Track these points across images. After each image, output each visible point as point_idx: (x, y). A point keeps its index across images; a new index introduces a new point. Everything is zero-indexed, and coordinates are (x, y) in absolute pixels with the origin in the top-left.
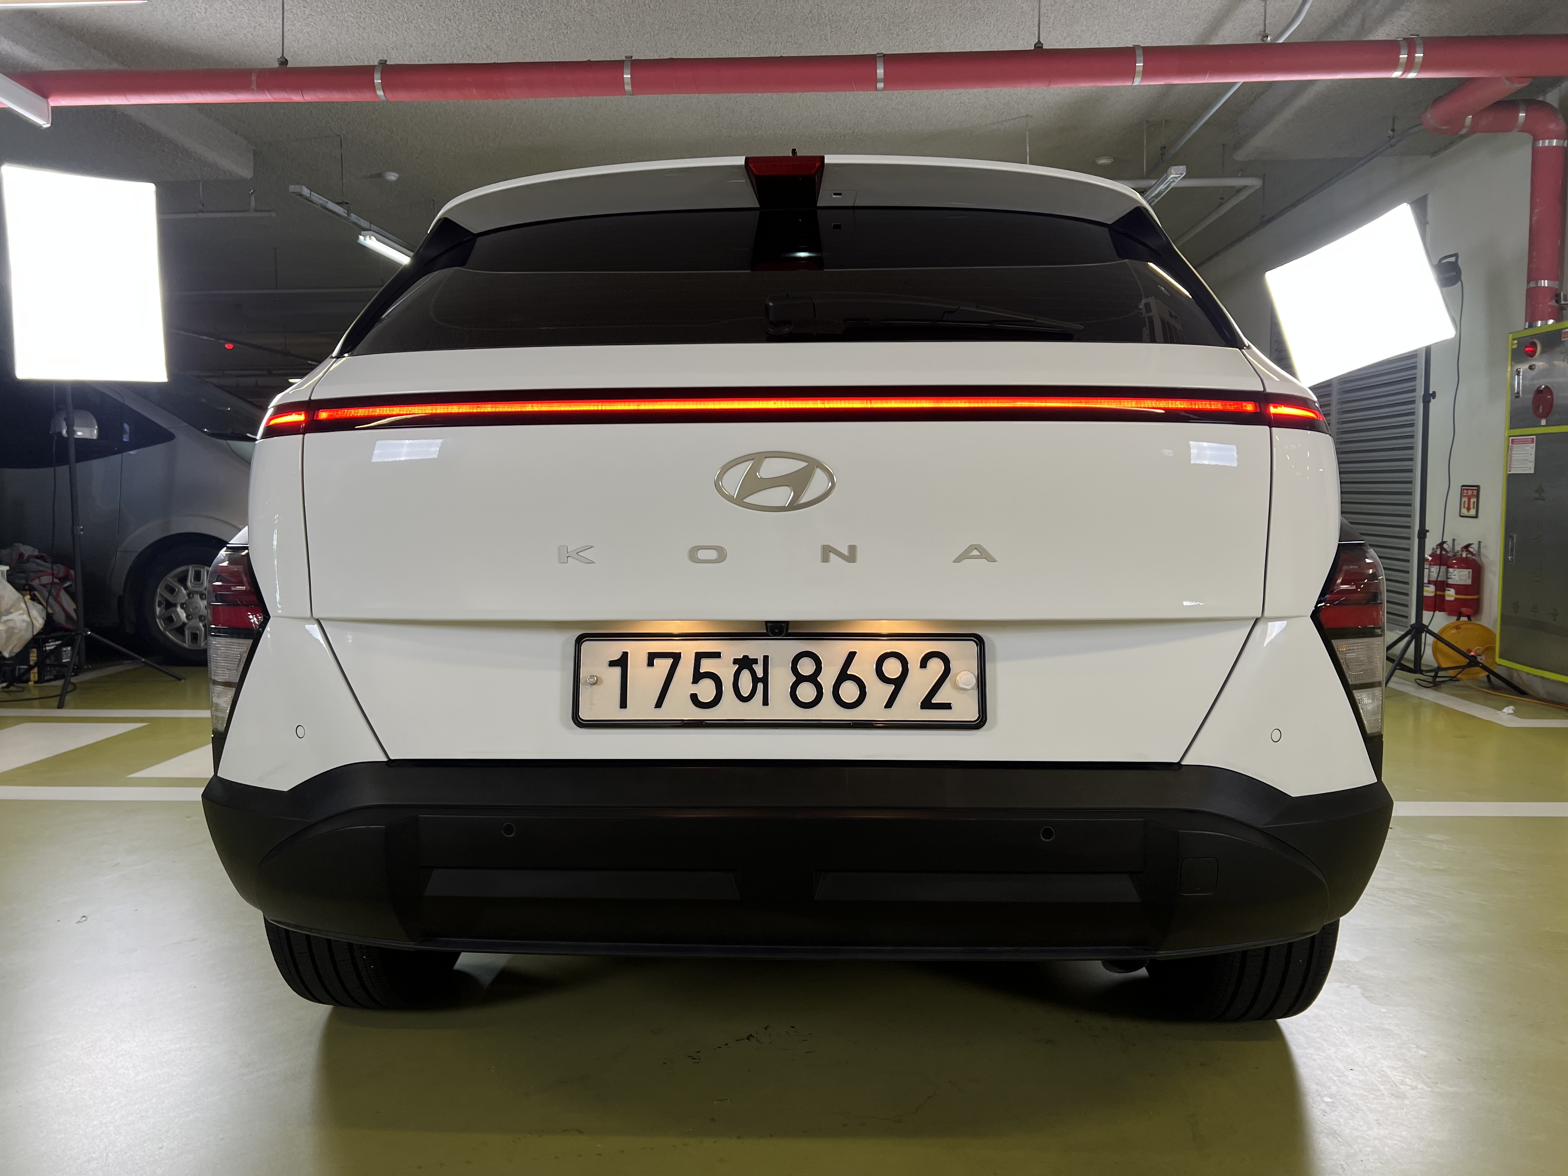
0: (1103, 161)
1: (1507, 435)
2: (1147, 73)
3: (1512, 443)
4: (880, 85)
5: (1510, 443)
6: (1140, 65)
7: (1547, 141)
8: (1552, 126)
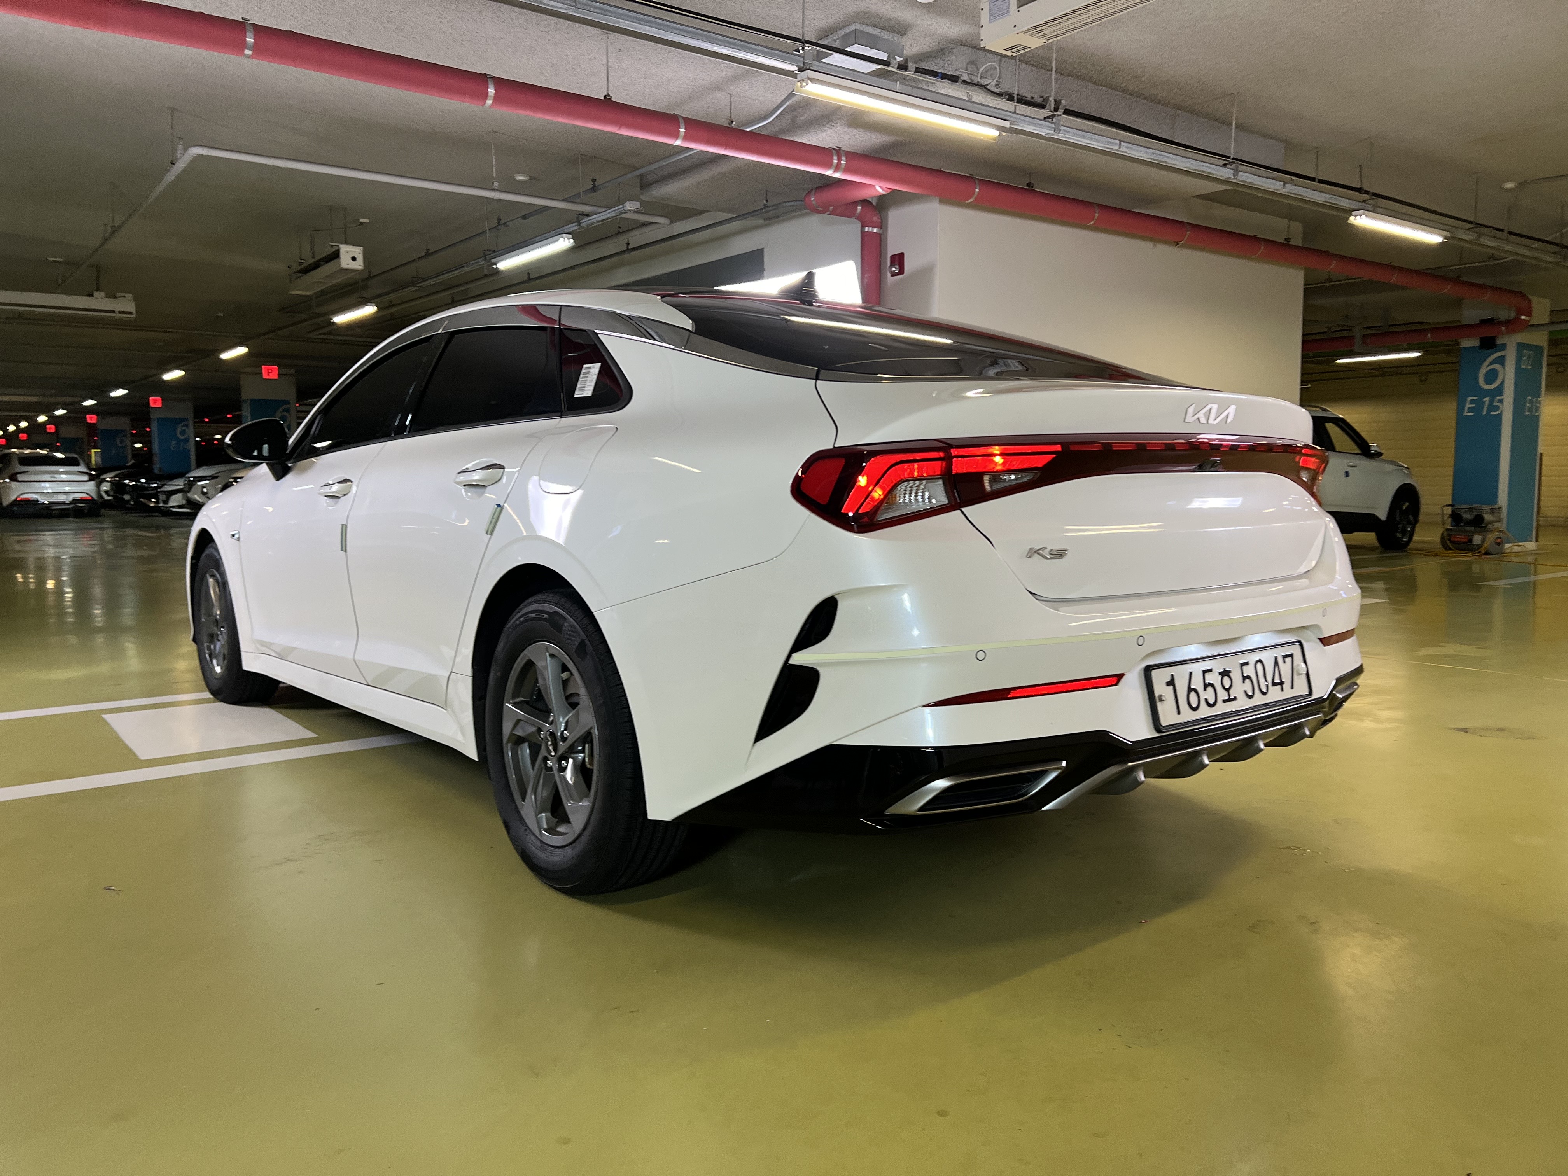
0: (521, 178)
2: (686, 138)
6: (682, 130)
7: (871, 228)
8: (875, 219)
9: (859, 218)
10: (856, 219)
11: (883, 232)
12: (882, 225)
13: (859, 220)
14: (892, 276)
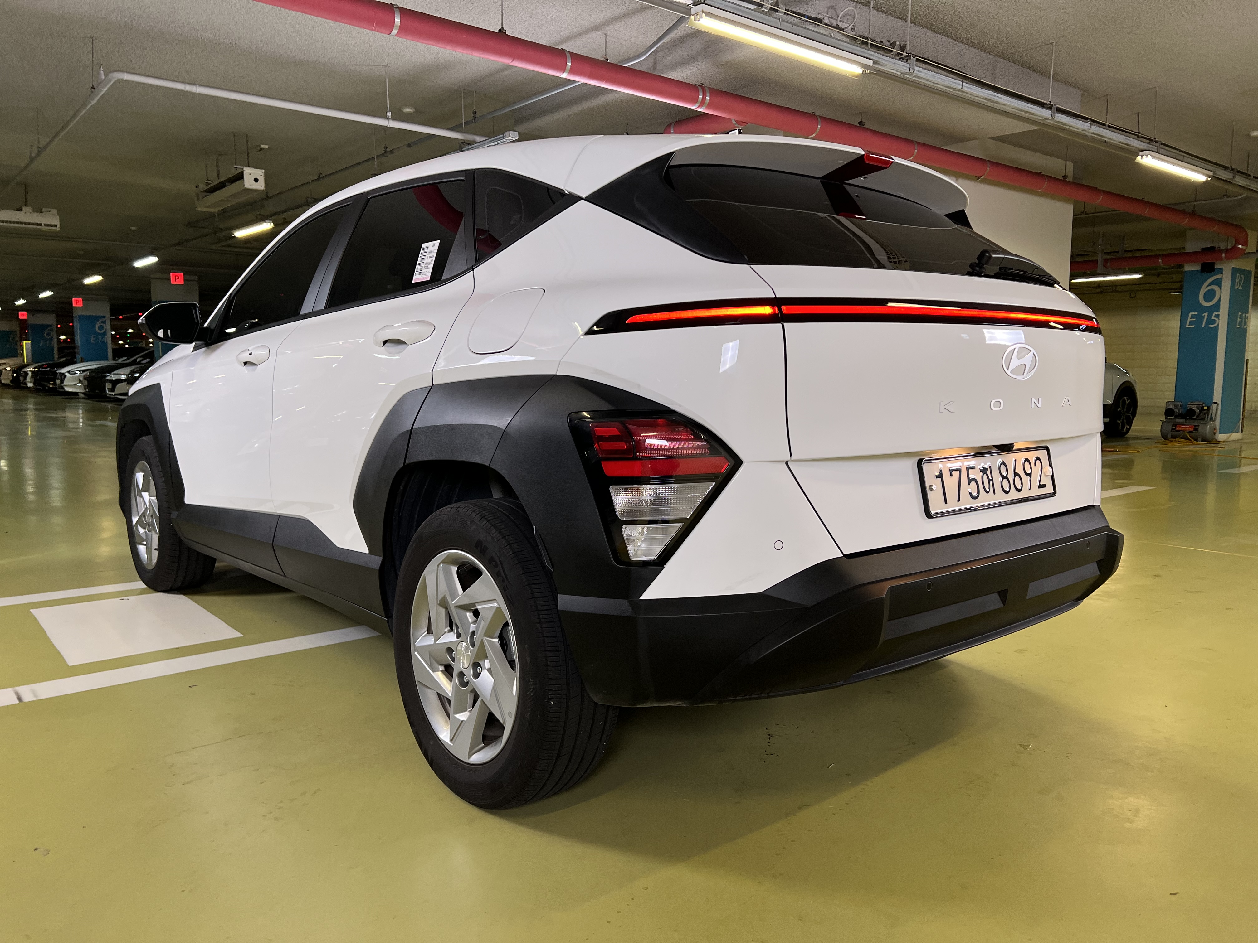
0: (408, 110)
2: (572, 72)
4: (395, 31)
6: (569, 64)
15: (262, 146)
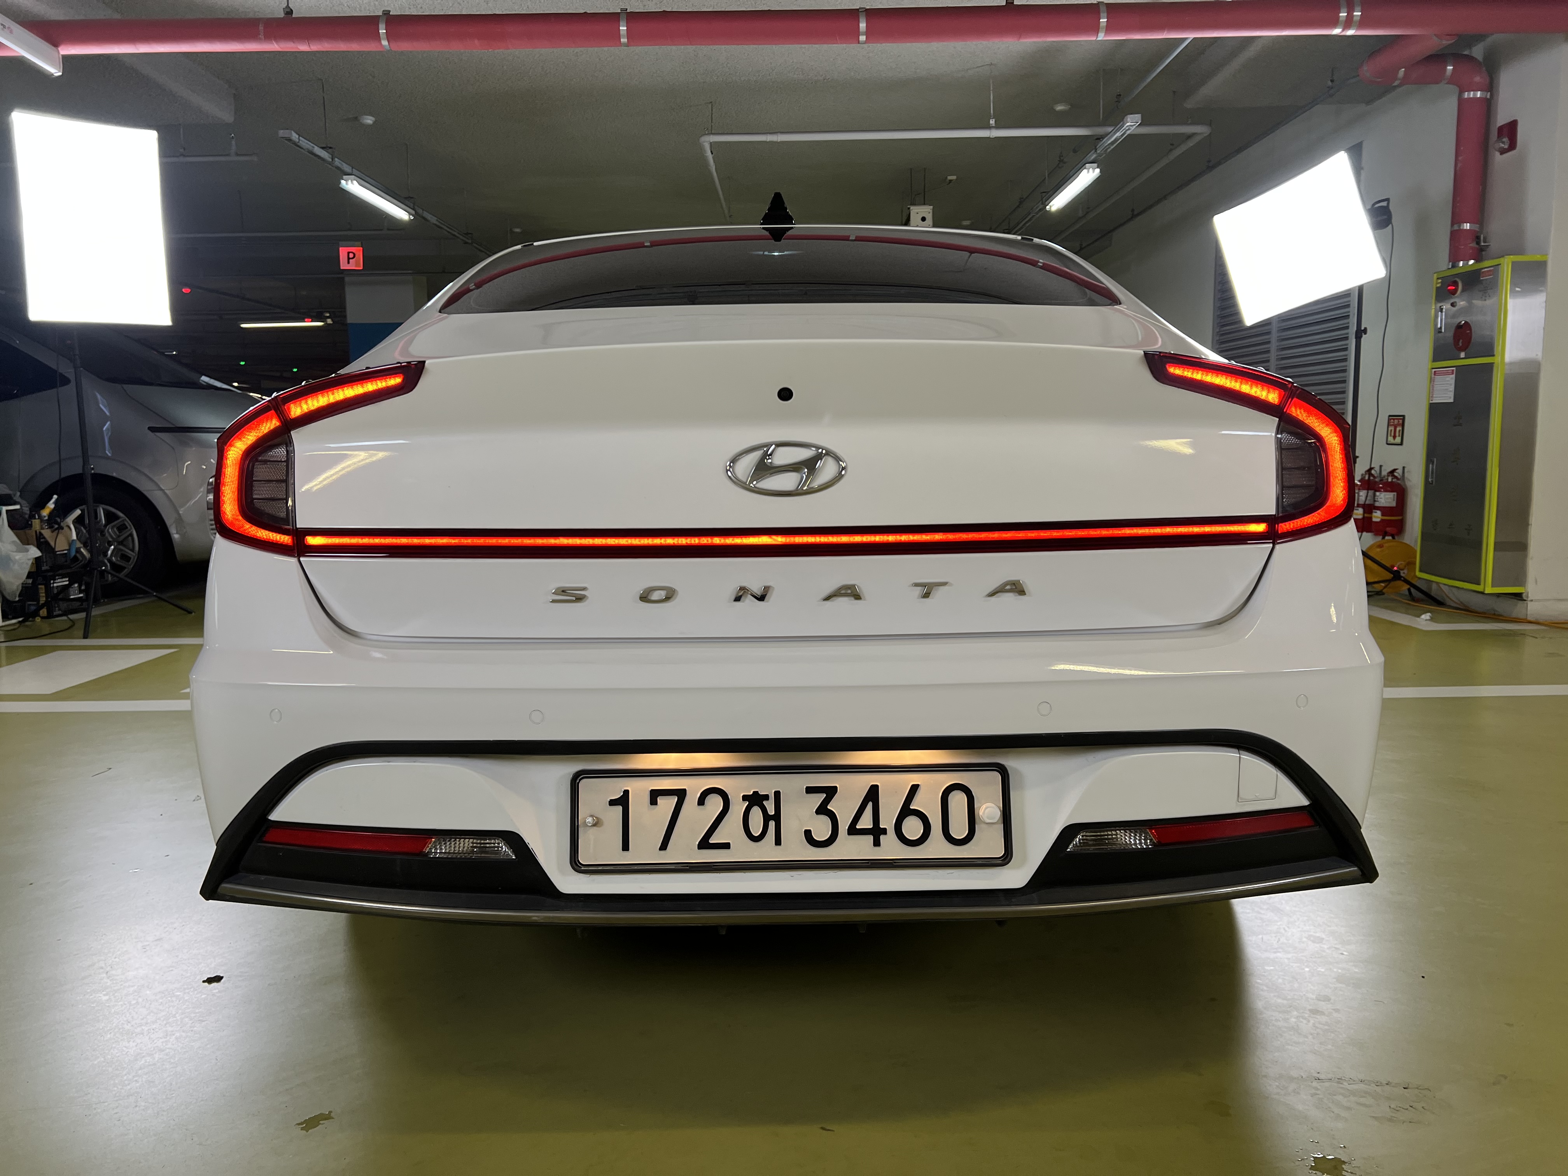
0: (1061, 107)
1: (1430, 367)
2: (1110, 29)
3: (1435, 375)
5: (1433, 374)
6: (1103, 20)
7: (1472, 93)
8: (1477, 79)
9: (1452, 81)
10: (1448, 83)
11: (1491, 95)
12: (1491, 87)
13: (1453, 84)
14: (1501, 154)
15: (950, 178)
